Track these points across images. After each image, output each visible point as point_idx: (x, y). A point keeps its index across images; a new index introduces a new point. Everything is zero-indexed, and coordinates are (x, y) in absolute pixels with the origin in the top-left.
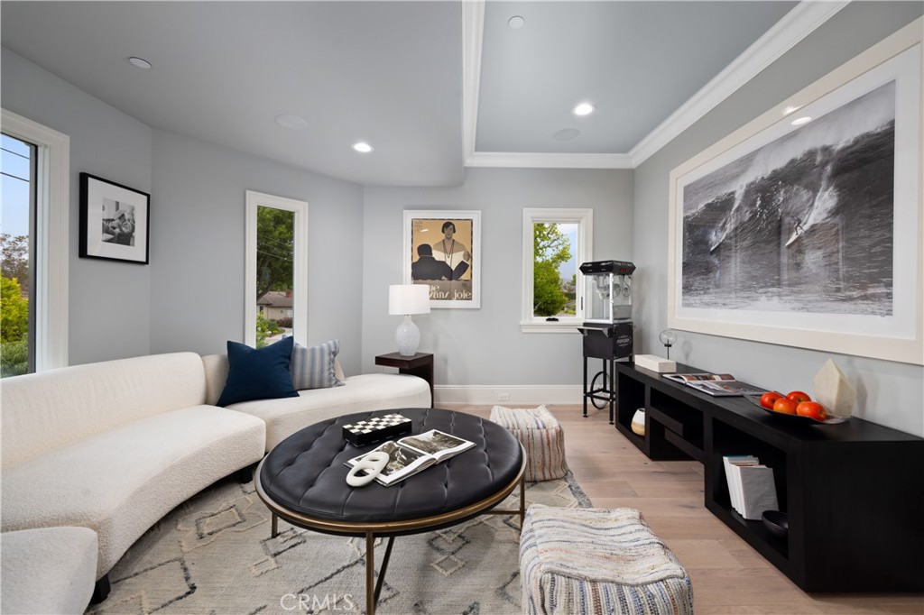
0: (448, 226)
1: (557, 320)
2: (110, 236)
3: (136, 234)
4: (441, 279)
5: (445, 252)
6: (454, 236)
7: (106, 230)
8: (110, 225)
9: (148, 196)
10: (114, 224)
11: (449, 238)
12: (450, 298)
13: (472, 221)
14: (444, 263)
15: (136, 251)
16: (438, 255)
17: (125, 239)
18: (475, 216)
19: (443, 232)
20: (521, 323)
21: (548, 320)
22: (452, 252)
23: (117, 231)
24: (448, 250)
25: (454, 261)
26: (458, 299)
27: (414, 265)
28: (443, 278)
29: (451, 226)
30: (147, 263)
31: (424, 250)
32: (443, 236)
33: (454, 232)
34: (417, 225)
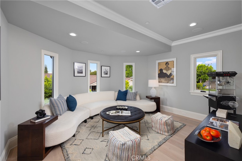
0: (167, 63)
1: (205, 92)
2: (104, 74)
3: (108, 73)
4: (165, 78)
5: (166, 70)
6: (169, 66)
7: (104, 73)
8: (104, 72)
9: (110, 67)
10: (105, 72)
11: (167, 66)
12: (167, 83)
13: (173, 61)
14: (166, 73)
15: (108, 75)
16: (164, 71)
17: (107, 74)
18: (175, 60)
19: (166, 65)
20: (190, 92)
21: (201, 91)
22: (168, 70)
23: (106, 73)
24: (167, 70)
25: (168, 73)
26: (170, 83)
27: (159, 74)
28: (166, 77)
29: (168, 63)
30: (110, 77)
31: (161, 70)
32: (166, 66)
33: (169, 65)
34: (159, 64)
